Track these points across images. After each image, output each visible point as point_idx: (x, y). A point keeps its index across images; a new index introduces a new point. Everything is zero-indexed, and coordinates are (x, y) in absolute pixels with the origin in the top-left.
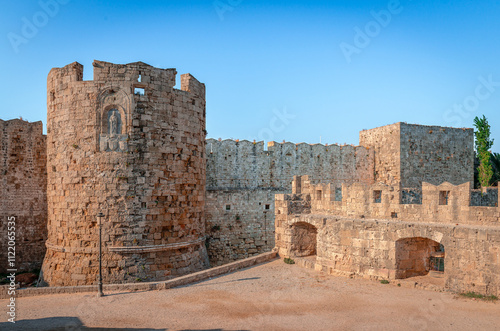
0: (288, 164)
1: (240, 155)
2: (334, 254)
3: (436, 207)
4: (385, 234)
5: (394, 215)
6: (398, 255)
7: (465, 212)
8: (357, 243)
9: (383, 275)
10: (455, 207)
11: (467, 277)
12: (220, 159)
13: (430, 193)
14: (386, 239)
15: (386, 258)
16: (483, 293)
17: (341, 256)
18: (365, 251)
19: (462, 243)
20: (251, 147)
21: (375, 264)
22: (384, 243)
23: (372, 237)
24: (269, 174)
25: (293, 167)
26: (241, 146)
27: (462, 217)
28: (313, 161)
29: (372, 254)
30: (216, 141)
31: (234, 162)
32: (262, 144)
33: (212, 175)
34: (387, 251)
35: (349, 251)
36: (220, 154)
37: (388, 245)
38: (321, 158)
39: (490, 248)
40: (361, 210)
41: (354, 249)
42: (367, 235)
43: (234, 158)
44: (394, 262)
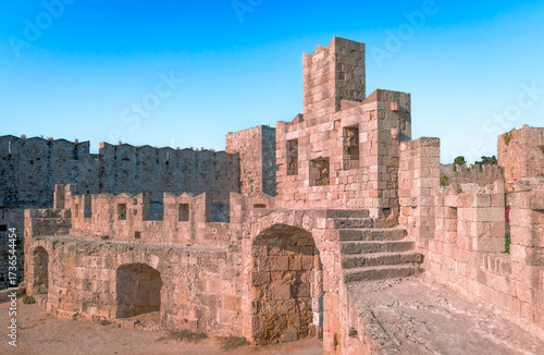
0: (125, 172)
1: (54, 159)
2: (59, 289)
3: (176, 224)
4: (106, 260)
5: (138, 235)
6: (120, 287)
7: (202, 230)
8: (80, 272)
9: (104, 314)
10: (193, 224)
11: (181, 311)
12: (23, 163)
13: (171, 206)
14: (108, 266)
15: (107, 291)
16: (194, 330)
17: (64, 290)
18: (88, 284)
19: (176, 269)
20: (71, 149)
21: (96, 300)
22: (105, 271)
23: (94, 264)
24: (97, 184)
25: (132, 175)
26: (55, 147)
27: (200, 236)
28: (160, 169)
29: (95, 288)
30: (16, 139)
31: (44, 168)
32: (87, 145)
33: (9, 185)
34: (108, 283)
35: (73, 284)
36: (23, 156)
37: (109, 275)
38: (170, 165)
39: (200, 274)
40: (106, 230)
41: (77, 281)
42: (90, 262)
43: (44, 163)
44: (115, 296)
